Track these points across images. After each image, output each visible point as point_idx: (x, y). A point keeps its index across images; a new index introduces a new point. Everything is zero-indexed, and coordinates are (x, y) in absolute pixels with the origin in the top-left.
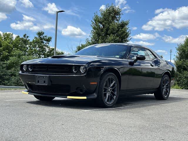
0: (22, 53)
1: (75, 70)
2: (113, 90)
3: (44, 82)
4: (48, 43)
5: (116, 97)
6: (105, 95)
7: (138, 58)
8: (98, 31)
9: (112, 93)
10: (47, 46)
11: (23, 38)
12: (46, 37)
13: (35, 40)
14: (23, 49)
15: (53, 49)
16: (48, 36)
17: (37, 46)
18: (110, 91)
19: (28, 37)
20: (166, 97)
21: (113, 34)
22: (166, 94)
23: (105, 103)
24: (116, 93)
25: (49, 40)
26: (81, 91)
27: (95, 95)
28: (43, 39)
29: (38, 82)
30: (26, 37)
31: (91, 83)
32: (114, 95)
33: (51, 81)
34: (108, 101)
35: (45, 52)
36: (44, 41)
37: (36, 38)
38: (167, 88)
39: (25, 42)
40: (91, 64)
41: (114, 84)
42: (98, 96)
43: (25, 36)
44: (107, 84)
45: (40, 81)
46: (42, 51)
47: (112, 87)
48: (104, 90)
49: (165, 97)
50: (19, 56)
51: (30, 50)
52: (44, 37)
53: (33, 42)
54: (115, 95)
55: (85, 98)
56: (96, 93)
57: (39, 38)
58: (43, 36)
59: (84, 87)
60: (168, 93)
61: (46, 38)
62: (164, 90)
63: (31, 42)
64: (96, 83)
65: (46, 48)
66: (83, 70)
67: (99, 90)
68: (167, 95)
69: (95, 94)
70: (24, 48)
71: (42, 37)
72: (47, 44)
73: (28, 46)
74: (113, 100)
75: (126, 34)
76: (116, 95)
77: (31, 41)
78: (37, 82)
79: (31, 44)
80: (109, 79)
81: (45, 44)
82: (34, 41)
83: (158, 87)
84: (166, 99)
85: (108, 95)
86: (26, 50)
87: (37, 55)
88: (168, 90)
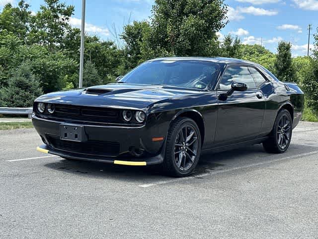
0: (17, 40)
1: (128, 117)
2: (191, 147)
3: (76, 136)
4: (67, 19)
5: (195, 159)
6: (177, 156)
7: (234, 88)
8: (166, 7)
9: (188, 151)
10: (66, 25)
11: (18, 8)
12: (62, 6)
13: (41, 12)
14: (18, 30)
15: (78, 31)
16: (68, 5)
17: (46, 25)
18: (186, 149)
19: (27, 6)
20: (283, 147)
21: (194, 13)
22: (284, 142)
23: (177, 170)
24: (195, 152)
25: (68, 13)
26: (137, 151)
27: (160, 159)
28: (58, 10)
29: (66, 135)
30: (25, 6)
31: (154, 139)
32: (192, 154)
33: (87, 135)
34: (182, 165)
35: (62, 35)
36: (59, 15)
37: (42, 8)
38: (286, 132)
39: (23, 16)
40: (155, 105)
41: (194, 136)
42: (165, 159)
43: (21, 4)
44: (181, 139)
45: (68, 134)
46: (56, 34)
47: (189, 142)
48: (175, 148)
49: (281, 148)
50: (13, 47)
51: (32, 32)
52: (59, 7)
53: (37, 17)
54: (194, 155)
55: (144, 163)
56: (162, 156)
57: (50, 8)
58: (58, 4)
59: (142, 145)
60: (287, 142)
61: (63, 8)
62: (281, 136)
63: (34, 18)
64: (162, 139)
65: (64, 28)
66: (140, 117)
67: (167, 149)
68: (285, 144)
69: (160, 156)
70: (22, 29)
71: (55, 7)
72: (66, 21)
73: (28, 24)
74: (190, 164)
75: (219, 14)
76: (196, 154)
77: (34, 14)
78: (64, 136)
79: (34, 20)
80: (184, 129)
81: (60, 20)
82: (39, 14)
83: (270, 131)
84: (283, 152)
85: (182, 155)
86: (24, 34)
87: (47, 42)
88: (288, 135)
